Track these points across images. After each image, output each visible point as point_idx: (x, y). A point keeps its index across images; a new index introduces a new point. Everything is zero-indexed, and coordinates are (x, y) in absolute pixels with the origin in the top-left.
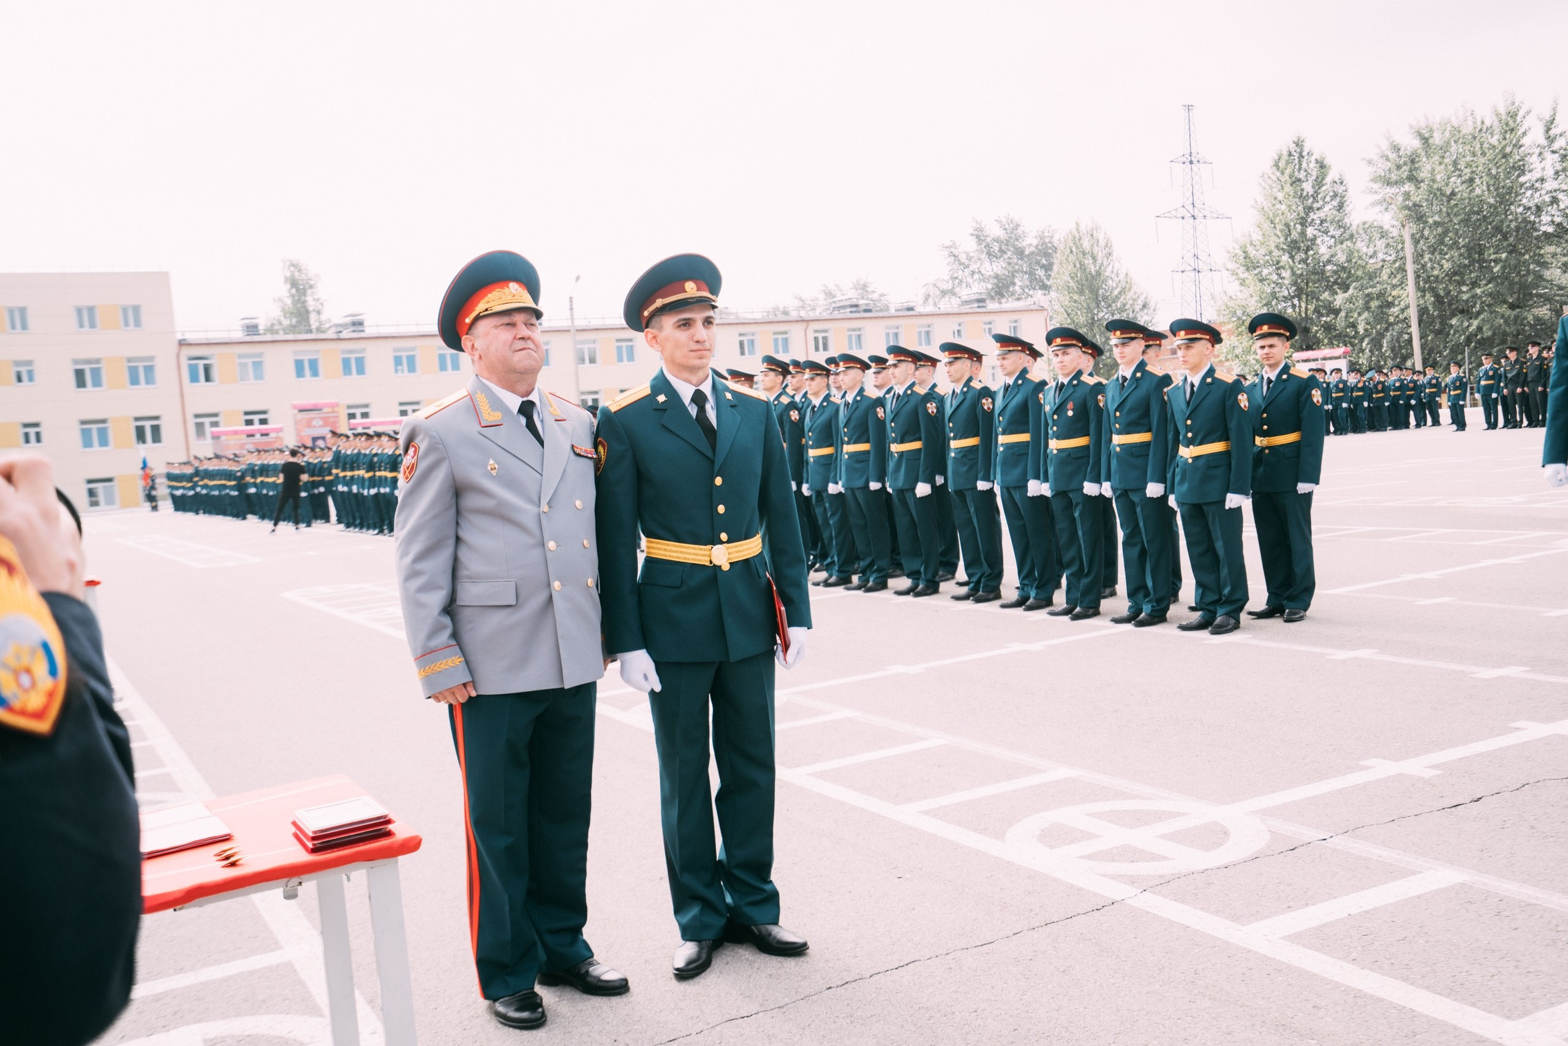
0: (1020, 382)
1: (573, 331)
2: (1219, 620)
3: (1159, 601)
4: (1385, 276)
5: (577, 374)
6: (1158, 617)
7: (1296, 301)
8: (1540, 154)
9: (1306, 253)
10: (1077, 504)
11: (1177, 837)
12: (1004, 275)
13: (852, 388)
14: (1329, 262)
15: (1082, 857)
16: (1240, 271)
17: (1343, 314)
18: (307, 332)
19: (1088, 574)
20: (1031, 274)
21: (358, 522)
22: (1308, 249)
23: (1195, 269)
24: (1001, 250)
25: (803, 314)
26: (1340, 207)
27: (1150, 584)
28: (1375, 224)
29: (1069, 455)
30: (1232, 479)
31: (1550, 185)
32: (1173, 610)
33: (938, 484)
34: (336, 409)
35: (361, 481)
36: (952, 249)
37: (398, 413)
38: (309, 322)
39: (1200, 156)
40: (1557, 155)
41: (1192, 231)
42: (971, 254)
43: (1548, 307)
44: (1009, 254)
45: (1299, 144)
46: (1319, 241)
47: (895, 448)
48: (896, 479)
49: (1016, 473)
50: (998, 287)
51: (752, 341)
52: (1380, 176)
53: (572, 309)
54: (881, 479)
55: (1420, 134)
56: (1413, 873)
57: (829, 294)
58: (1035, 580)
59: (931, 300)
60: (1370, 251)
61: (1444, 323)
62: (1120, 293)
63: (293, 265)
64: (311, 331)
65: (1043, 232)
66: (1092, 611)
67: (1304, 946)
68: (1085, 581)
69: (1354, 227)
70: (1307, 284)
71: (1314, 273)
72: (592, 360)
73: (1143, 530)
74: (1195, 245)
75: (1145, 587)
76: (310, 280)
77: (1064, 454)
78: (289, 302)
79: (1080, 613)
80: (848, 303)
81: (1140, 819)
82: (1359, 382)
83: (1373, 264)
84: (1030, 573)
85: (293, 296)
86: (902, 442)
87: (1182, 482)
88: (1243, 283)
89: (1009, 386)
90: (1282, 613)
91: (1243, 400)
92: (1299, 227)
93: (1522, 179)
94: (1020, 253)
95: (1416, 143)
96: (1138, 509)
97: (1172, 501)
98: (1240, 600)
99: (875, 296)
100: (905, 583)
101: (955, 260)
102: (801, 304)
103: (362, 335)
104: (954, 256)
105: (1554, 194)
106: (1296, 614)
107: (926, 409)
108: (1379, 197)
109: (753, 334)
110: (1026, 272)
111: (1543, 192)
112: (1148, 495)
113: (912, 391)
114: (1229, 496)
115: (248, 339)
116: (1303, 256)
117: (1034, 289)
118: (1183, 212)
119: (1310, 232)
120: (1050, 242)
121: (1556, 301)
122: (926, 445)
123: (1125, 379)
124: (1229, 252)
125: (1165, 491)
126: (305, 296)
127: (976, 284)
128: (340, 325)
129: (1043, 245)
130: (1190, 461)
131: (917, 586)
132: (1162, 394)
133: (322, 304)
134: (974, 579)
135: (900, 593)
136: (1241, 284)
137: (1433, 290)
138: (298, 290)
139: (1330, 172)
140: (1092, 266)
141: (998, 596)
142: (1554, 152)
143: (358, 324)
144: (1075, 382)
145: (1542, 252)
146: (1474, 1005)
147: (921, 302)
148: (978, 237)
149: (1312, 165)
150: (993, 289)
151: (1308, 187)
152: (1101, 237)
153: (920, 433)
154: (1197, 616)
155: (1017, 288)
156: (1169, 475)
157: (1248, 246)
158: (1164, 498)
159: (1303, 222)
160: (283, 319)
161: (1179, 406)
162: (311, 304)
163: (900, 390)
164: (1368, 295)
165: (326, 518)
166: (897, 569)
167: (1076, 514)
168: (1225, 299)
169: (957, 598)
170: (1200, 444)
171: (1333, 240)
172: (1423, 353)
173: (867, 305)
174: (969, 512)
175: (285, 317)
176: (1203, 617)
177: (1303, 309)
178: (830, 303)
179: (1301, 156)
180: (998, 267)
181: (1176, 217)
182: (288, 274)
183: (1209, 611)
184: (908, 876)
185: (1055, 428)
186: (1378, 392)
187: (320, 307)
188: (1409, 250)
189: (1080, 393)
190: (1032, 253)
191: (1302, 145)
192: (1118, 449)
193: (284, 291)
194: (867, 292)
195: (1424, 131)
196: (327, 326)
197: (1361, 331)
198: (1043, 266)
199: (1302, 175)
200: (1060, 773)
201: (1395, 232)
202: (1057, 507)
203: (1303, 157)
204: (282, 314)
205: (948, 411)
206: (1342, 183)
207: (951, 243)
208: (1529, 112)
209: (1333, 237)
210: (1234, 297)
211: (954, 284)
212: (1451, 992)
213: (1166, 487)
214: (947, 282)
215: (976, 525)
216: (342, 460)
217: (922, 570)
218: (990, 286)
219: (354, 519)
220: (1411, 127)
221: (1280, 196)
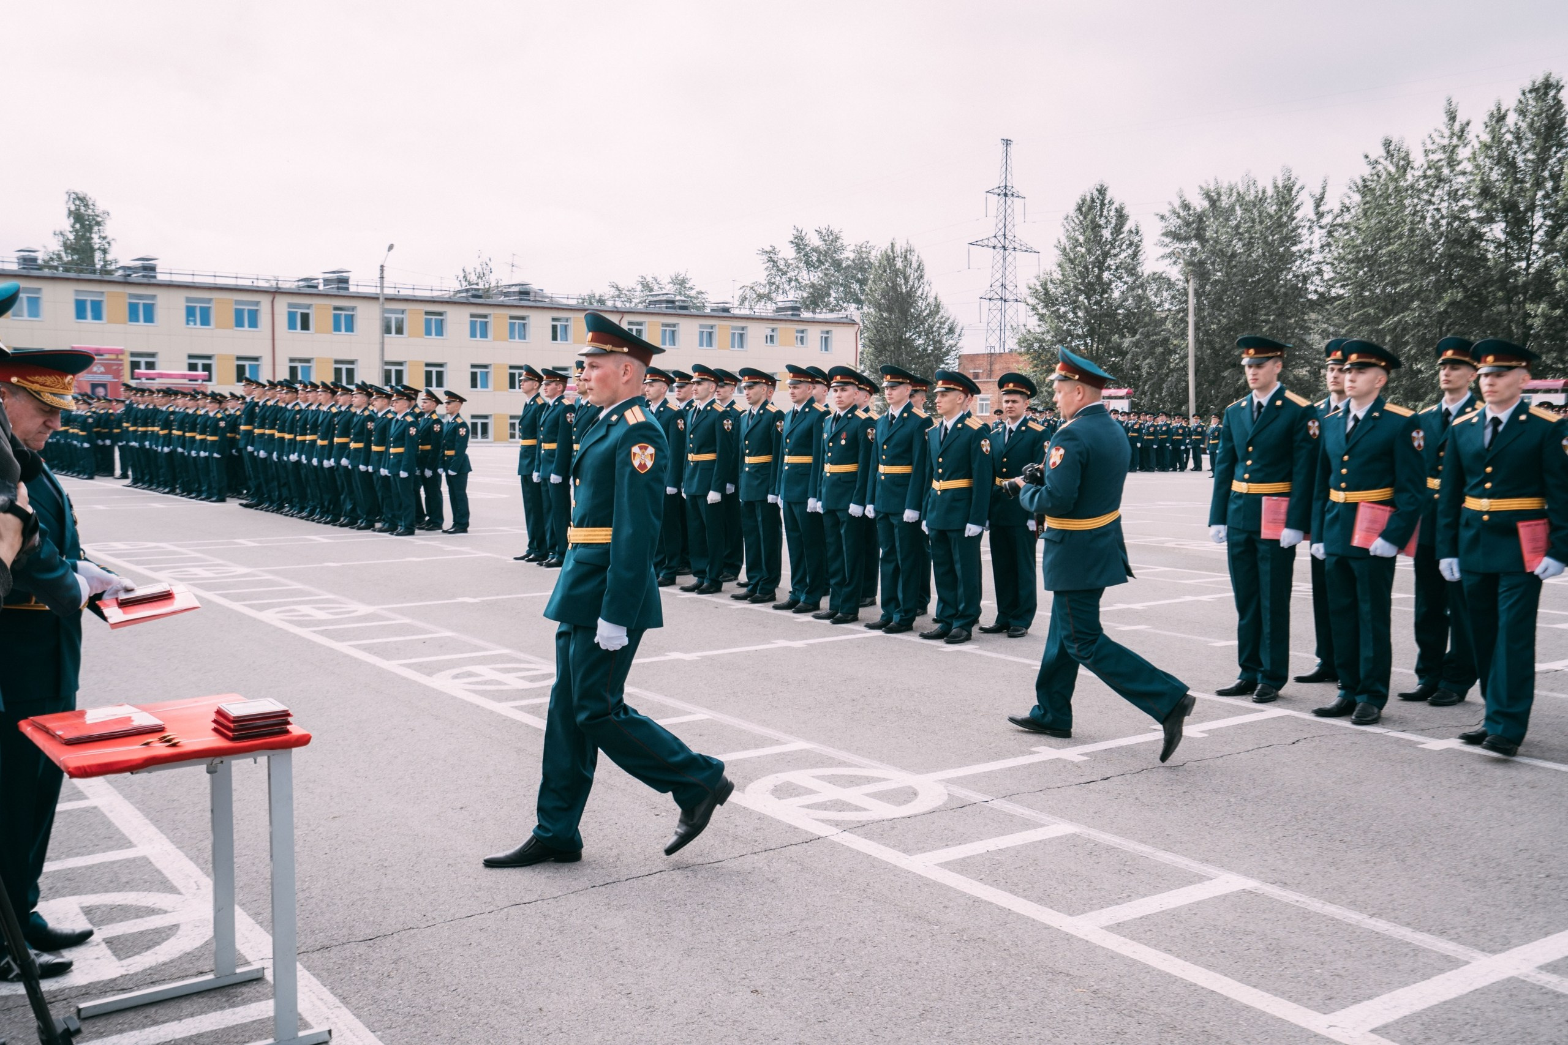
0: (807, 410)
1: (381, 299)
2: (954, 631)
3: (906, 612)
4: (1169, 325)
5: (383, 344)
6: (905, 626)
7: (1089, 341)
8: (1310, 228)
9: (1101, 296)
10: (844, 522)
11: (879, 796)
12: (820, 285)
13: (656, 399)
14: (1120, 306)
15: (803, 806)
16: (1039, 307)
17: (1129, 356)
18: (91, 273)
19: (848, 585)
20: (846, 286)
21: (147, 478)
22: (1104, 292)
23: (1002, 298)
24: (819, 260)
25: (619, 304)
26: (1135, 255)
27: (900, 596)
28: (1164, 275)
29: (839, 479)
30: (971, 512)
31: (1316, 257)
32: (919, 621)
33: (728, 492)
34: (120, 357)
35: (154, 437)
36: (771, 255)
37: (186, 367)
38: (93, 261)
39: (1014, 190)
40: (1324, 231)
41: (1001, 261)
42: (790, 262)
43: (1308, 368)
44: (827, 264)
45: (1102, 191)
46: (1113, 286)
47: (691, 457)
48: (689, 486)
49: (798, 490)
50: (814, 296)
51: (566, 326)
52: (1171, 232)
53: (382, 278)
54: (677, 485)
55: (1208, 196)
56: (1042, 826)
57: (647, 286)
58: (806, 585)
59: (746, 303)
60: (1157, 301)
61: (1217, 374)
62: (928, 315)
63: (79, 199)
64: (94, 272)
65: (861, 247)
66: (851, 617)
67: (949, 870)
68: (846, 590)
69: (1145, 275)
70: (1100, 325)
71: (1107, 315)
72: (399, 331)
73: (898, 549)
74: (1004, 275)
75: (896, 599)
76: (98, 216)
77: (835, 478)
78: (71, 237)
79: (840, 617)
80: (664, 298)
81: (853, 781)
82: (1136, 423)
83: (1159, 314)
84: (803, 579)
85: (77, 231)
86: (698, 453)
87: (932, 510)
88: (1042, 317)
89: (797, 412)
90: (1008, 628)
91: (986, 446)
92: (1096, 270)
93: (1294, 249)
94: (837, 264)
95: (1206, 204)
96: (896, 531)
97: (924, 527)
98: (970, 616)
99: (693, 293)
100: (691, 580)
101: (774, 266)
102: (617, 293)
103: (153, 281)
104: (773, 261)
105: (1320, 266)
106: (1018, 631)
107: (723, 425)
108: (1169, 250)
109: (567, 320)
110: (841, 285)
111: (1310, 263)
112: (905, 519)
113: (712, 407)
114: (969, 526)
115: (24, 272)
116: (1099, 298)
117: (848, 302)
118: (993, 242)
119: (1106, 276)
120: (867, 258)
121: (1315, 364)
122: (719, 457)
123: (893, 417)
124: (1030, 288)
125: (920, 518)
126: (91, 233)
127: (792, 291)
128: (129, 268)
129: (859, 259)
130: (939, 493)
131: (702, 584)
132: (924, 434)
133: (109, 243)
134: (753, 582)
135: (685, 589)
136: (1040, 320)
137: (1211, 343)
138: (83, 226)
139: (1128, 222)
140: (904, 287)
141: (773, 599)
142: (1321, 227)
143: (149, 269)
144: (850, 415)
145: (1306, 317)
146: (1051, 907)
147: (736, 304)
148: (797, 245)
149: (1112, 213)
150: (808, 297)
151: (1106, 234)
152: (914, 259)
153: (715, 446)
154: (937, 626)
155: (832, 299)
156: (924, 504)
157: (1049, 283)
158: (918, 523)
159: (1100, 265)
160: (63, 254)
161: (935, 446)
162: (96, 240)
163: (700, 405)
164: (1153, 342)
165: (109, 471)
166: (684, 567)
167: (842, 531)
168: (1024, 332)
169: (737, 598)
170: (948, 479)
171: (1126, 286)
172: (1196, 401)
173: (683, 301)
174: (756, 521)
175: (66, 253)
176: (941, 628)
177: (1094, 348)
178: (648, 296)
179: (1103, 204)
180: (813, 277)
181: (987, 246)
182: (73, 208)
183: (947, 623)
184: (664, 814)
185: (830, 454)
186: (1149, 434)
187: (107, 246)
188: (1192, 301)
189: (853, 424)
190: (849, 266)
191: (1104, 194)
192: (883, 477)
193: (66, 224)
194: (685, 288)
195: (1213, 194)
196: (113, 267)
197: (1144, 374)
198: (858, 281)
199: (1102, 222)
200: (798, 745)
201: (1181, 285)
202: (827, 523)
203: (1105, 205)
204: (62, 248)
205: (744, 429)
206: (1137, 233)
207: (771, 249)
208: (1302, 188)
209: (1126, 283)
210: (1032, 331)
211: (771, 290)
212: (1039, 900)
213: (920, 515)
214: (765, 286)
215: (761, 533)
216: (133, 413)
217: (707, 569)
218: (805, 295)
219: (143, 476)
220: (1201, 188)
221: (1081, 239)
